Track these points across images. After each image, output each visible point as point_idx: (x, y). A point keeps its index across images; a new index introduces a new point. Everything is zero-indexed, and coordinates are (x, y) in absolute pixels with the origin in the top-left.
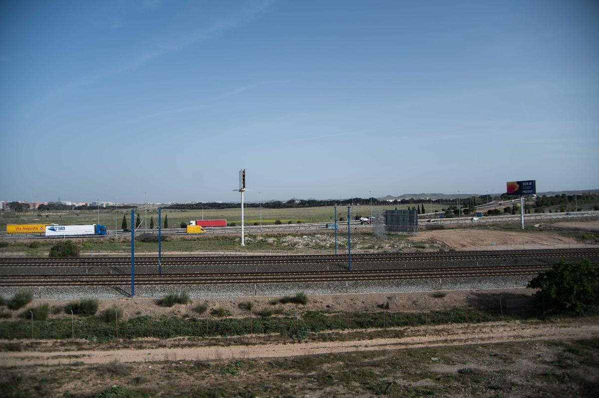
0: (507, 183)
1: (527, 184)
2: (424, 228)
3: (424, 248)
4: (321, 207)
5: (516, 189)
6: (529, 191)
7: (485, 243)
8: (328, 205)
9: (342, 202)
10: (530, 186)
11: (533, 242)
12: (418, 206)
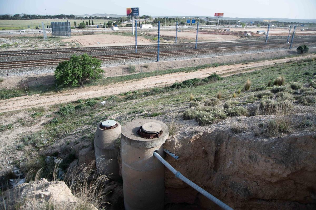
0: (127, 8)
1: (135, 9)
2: (81, 33)
3: (65, 46)
4: (38, 20)
5: (131, 12)
6: (136, 14)
7: (103, 42)
8: (43, 19)
9: (53, 17)
10: (137, 11)
11: (129, 42)
12: (89, 21)
